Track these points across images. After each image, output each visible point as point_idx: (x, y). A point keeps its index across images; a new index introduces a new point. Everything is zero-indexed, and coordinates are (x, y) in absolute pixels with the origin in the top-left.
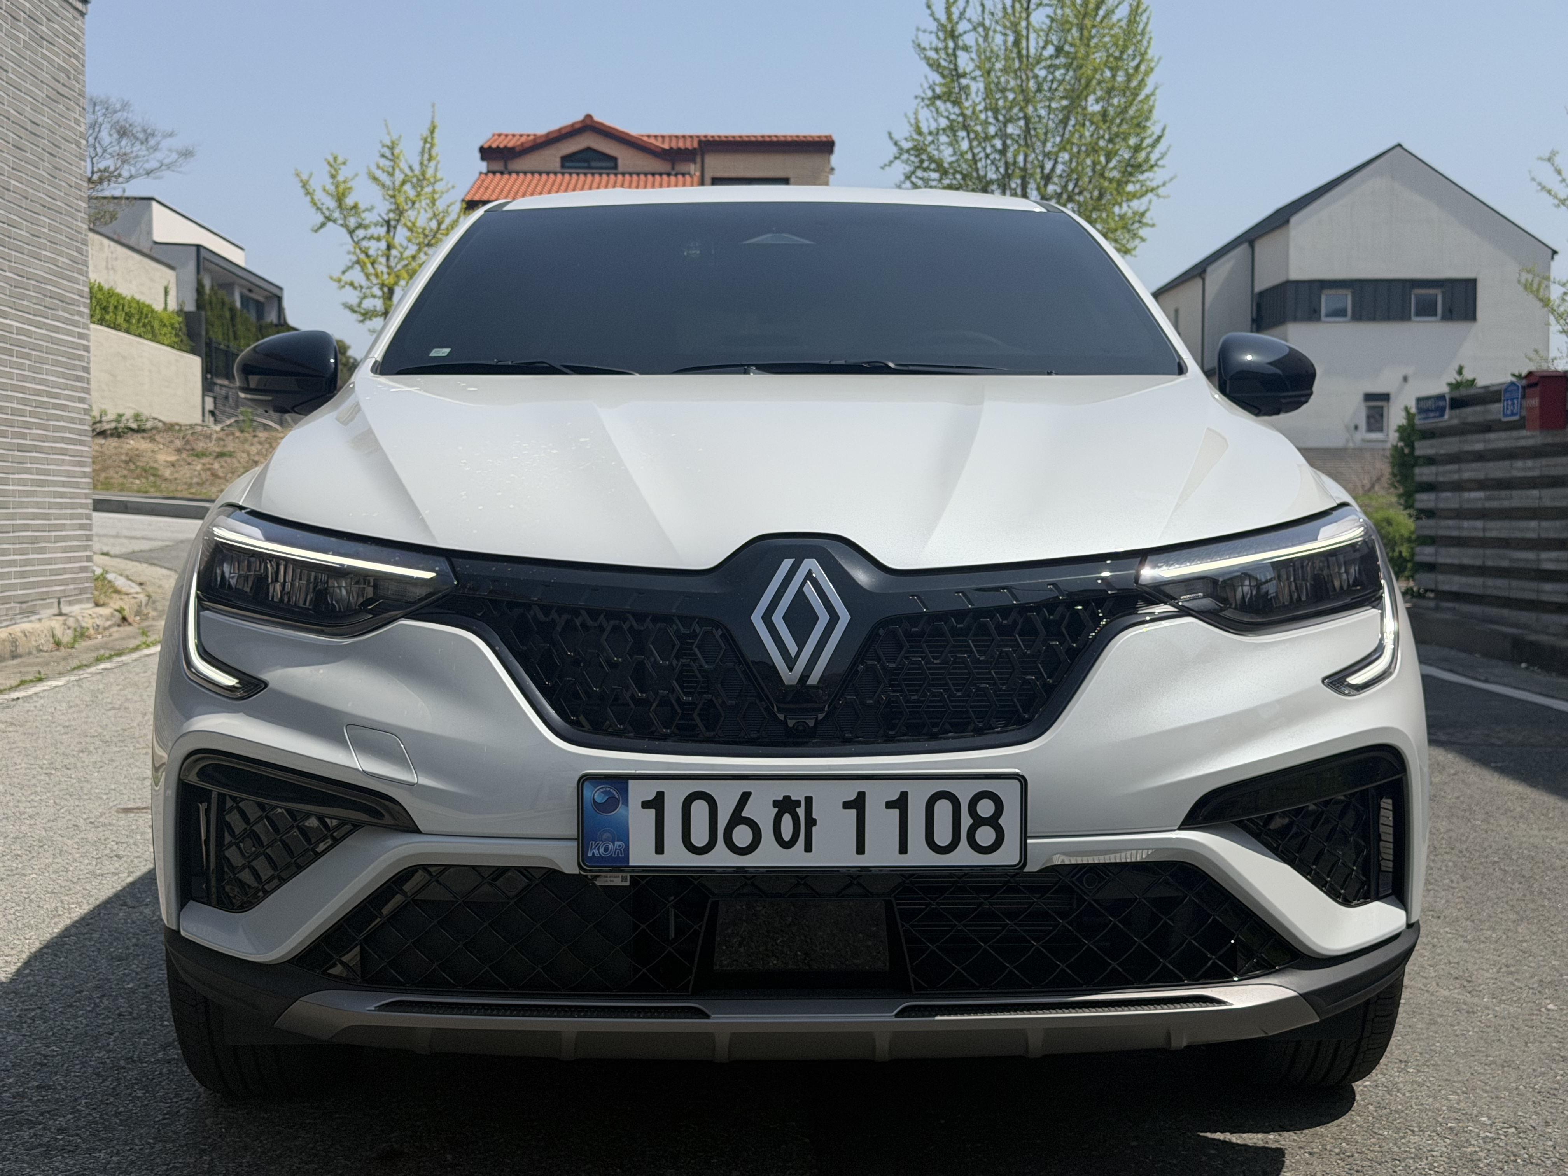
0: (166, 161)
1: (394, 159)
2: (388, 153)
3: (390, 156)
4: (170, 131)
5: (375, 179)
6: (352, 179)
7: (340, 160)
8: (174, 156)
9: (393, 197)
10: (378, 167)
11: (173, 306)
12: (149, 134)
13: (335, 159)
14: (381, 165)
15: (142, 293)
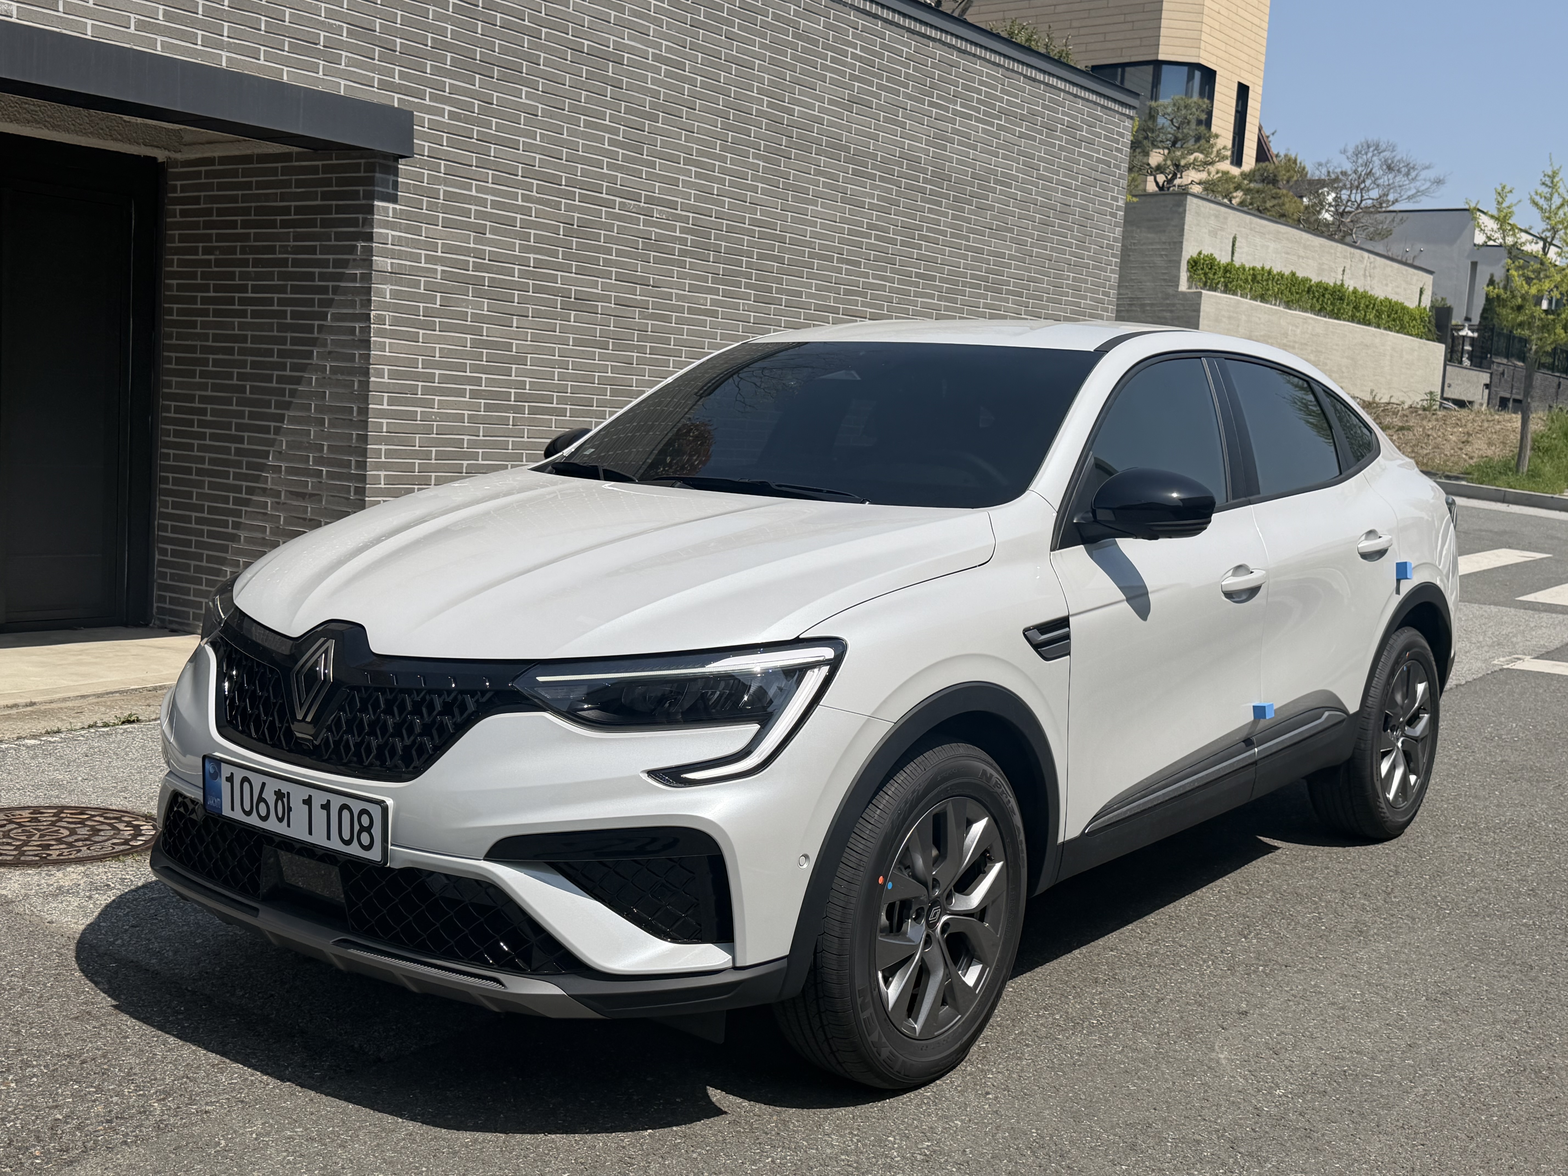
0: (1423, 188)
1: (1553, 186)
2: (1548, 181)
3: (1550, 184)
4: (1428, 164)
5: (1536, 204)
6: (1515, 205)
7: (1507, 189)
8: (1428, 184)
9: (1549, 218)
10: (1536, 193)
11: (1427, 302)
12: (1410, 168)
13: (1504, 188)
14: (1539, 192)
15: (1397, 294)
